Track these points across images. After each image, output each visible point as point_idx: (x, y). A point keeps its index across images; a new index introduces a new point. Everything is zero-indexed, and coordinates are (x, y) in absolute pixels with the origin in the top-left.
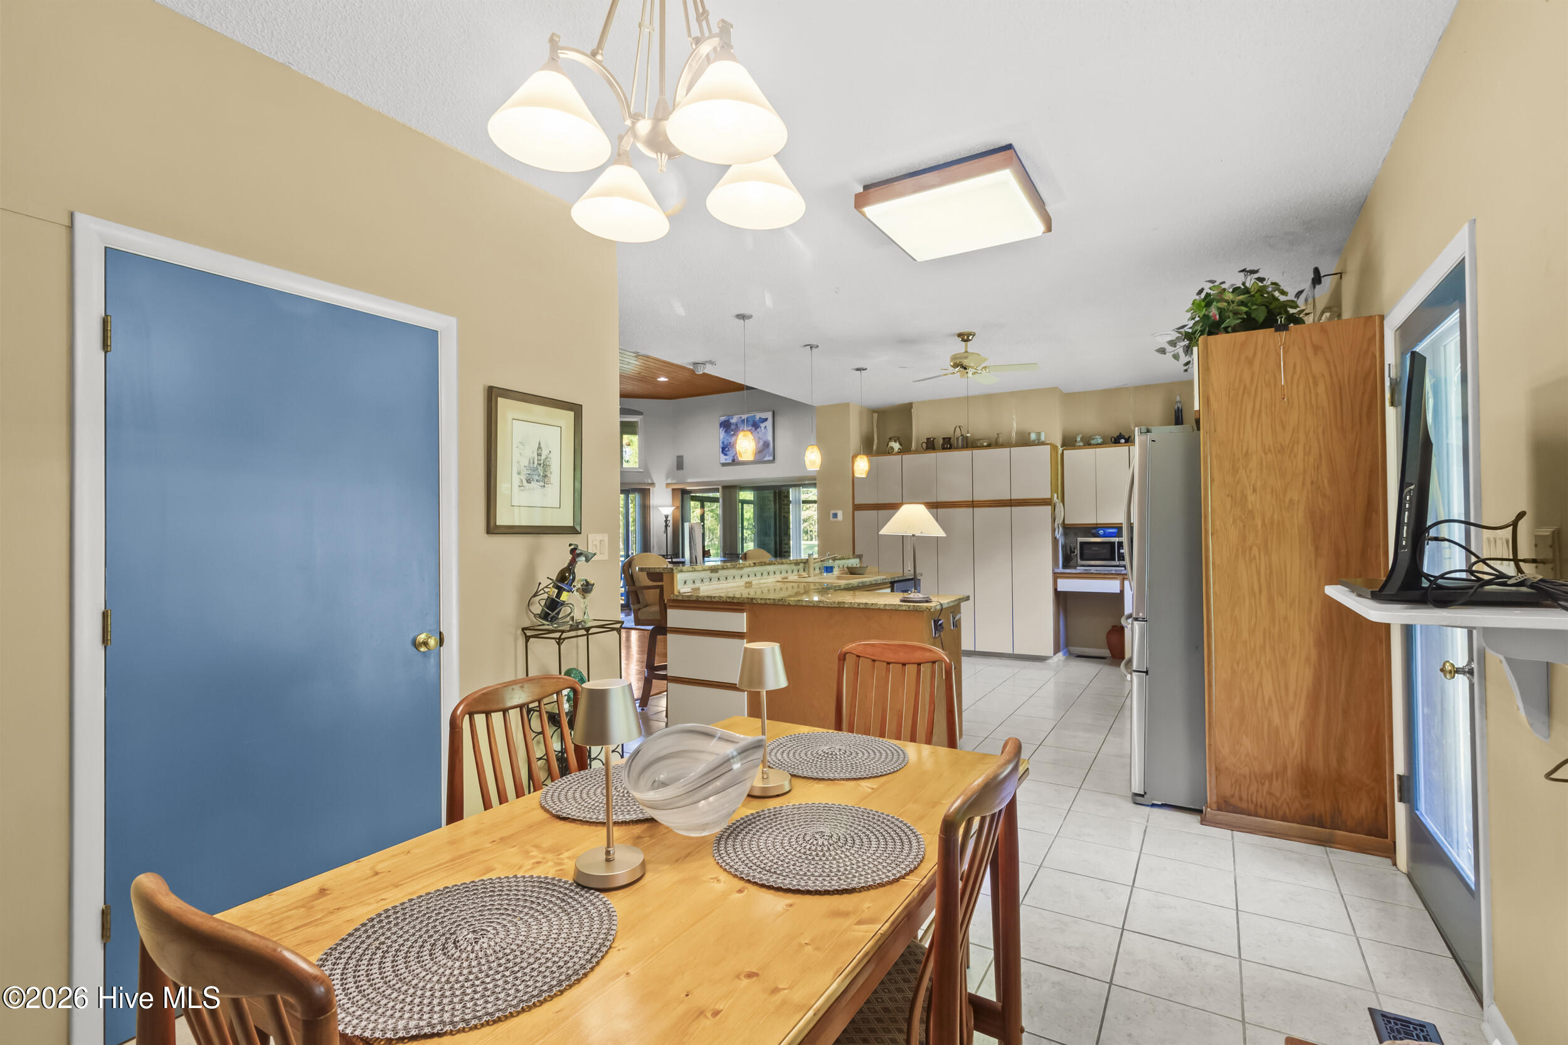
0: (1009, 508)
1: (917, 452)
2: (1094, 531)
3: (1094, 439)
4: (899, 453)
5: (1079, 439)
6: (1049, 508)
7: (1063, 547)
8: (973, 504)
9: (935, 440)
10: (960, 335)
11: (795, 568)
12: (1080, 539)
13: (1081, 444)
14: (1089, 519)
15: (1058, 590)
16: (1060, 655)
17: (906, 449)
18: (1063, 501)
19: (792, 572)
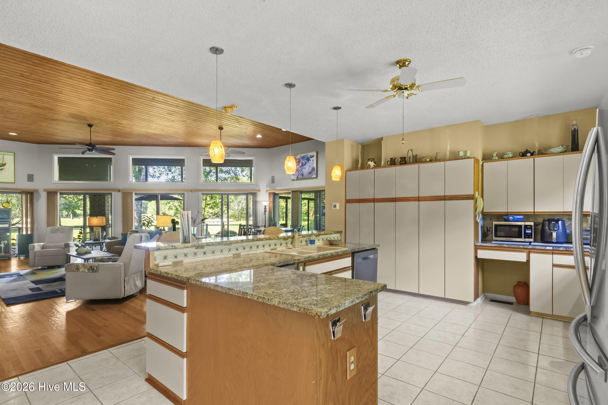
0: (443, 202)
1: (384, 167)
2: (506, 217)
3: (506, 154)
4: (373, 168)
5: (495, 155)
6: (472, 202)
7: (482, 227)
8: (418, 199)
9: (396, 159)
10: (398, 62)
11: (284, 242)
12: (495, 223)
13: (497, 158)
14: (502, 209)
15: (478, 257)
16: (479, 300)
17: (378, 165)
18: (482, 196)
19: (281, 244)
